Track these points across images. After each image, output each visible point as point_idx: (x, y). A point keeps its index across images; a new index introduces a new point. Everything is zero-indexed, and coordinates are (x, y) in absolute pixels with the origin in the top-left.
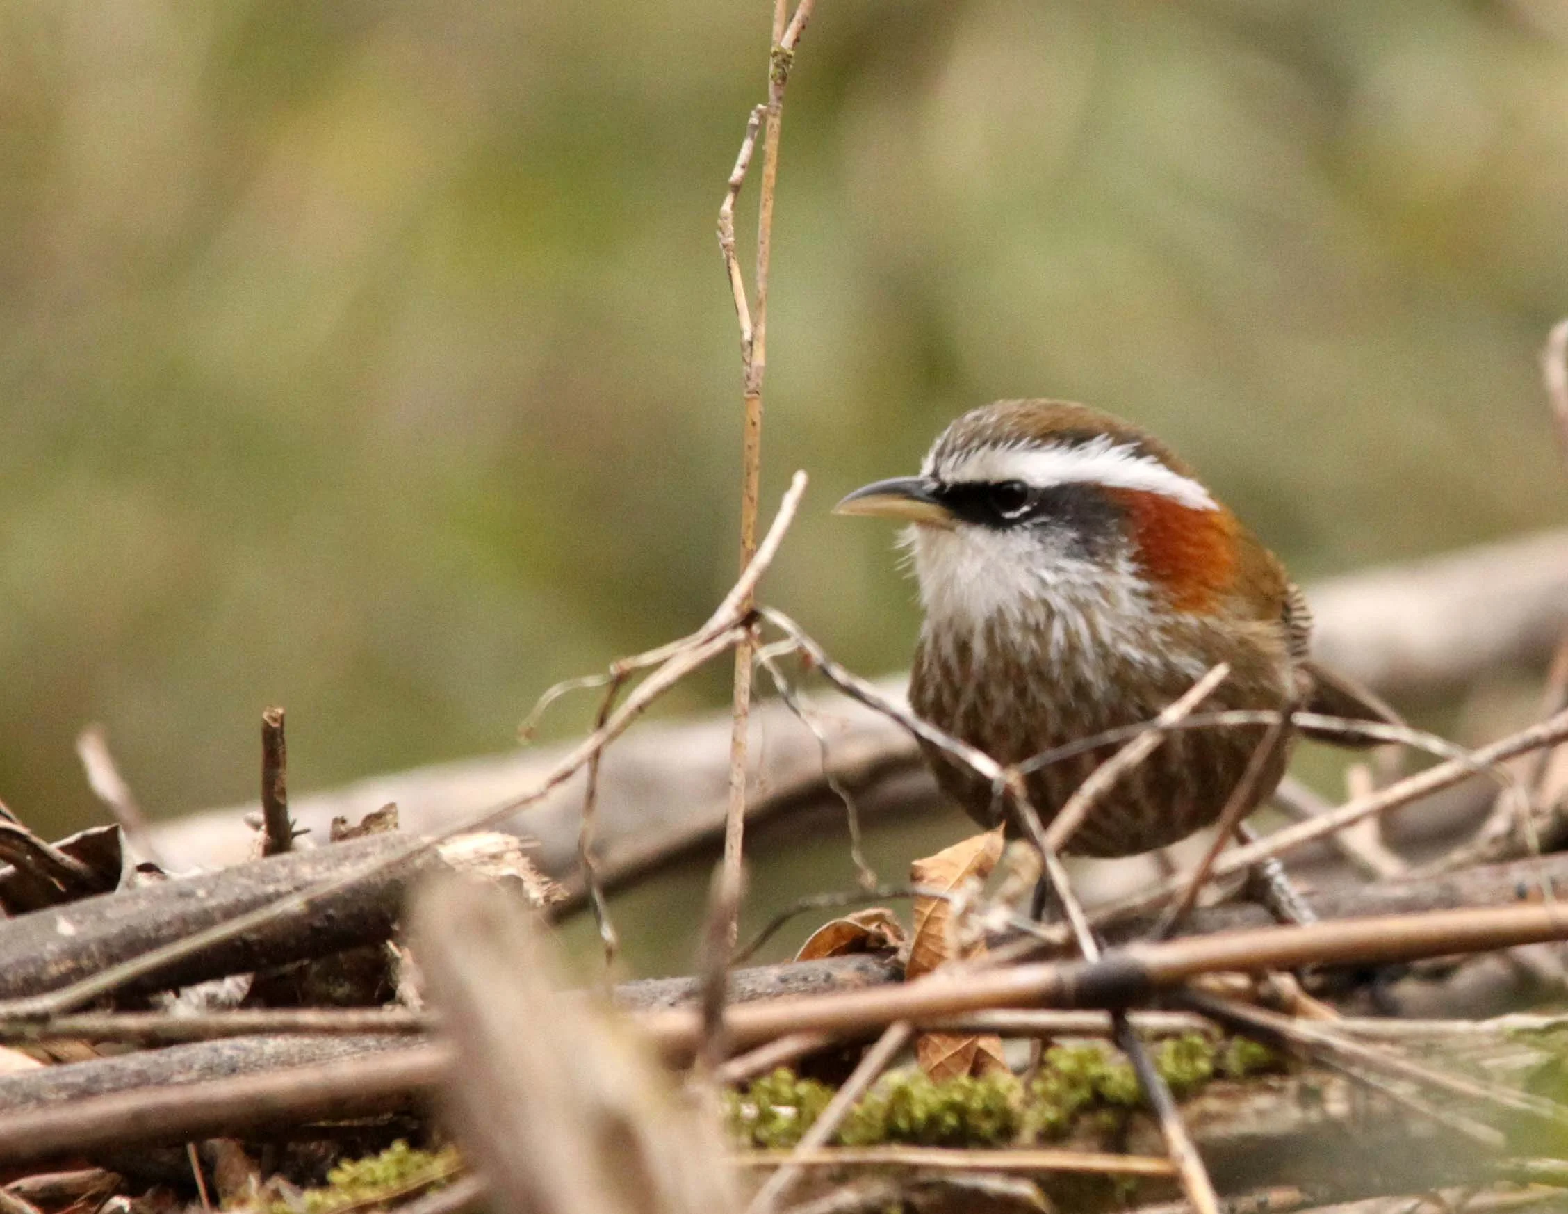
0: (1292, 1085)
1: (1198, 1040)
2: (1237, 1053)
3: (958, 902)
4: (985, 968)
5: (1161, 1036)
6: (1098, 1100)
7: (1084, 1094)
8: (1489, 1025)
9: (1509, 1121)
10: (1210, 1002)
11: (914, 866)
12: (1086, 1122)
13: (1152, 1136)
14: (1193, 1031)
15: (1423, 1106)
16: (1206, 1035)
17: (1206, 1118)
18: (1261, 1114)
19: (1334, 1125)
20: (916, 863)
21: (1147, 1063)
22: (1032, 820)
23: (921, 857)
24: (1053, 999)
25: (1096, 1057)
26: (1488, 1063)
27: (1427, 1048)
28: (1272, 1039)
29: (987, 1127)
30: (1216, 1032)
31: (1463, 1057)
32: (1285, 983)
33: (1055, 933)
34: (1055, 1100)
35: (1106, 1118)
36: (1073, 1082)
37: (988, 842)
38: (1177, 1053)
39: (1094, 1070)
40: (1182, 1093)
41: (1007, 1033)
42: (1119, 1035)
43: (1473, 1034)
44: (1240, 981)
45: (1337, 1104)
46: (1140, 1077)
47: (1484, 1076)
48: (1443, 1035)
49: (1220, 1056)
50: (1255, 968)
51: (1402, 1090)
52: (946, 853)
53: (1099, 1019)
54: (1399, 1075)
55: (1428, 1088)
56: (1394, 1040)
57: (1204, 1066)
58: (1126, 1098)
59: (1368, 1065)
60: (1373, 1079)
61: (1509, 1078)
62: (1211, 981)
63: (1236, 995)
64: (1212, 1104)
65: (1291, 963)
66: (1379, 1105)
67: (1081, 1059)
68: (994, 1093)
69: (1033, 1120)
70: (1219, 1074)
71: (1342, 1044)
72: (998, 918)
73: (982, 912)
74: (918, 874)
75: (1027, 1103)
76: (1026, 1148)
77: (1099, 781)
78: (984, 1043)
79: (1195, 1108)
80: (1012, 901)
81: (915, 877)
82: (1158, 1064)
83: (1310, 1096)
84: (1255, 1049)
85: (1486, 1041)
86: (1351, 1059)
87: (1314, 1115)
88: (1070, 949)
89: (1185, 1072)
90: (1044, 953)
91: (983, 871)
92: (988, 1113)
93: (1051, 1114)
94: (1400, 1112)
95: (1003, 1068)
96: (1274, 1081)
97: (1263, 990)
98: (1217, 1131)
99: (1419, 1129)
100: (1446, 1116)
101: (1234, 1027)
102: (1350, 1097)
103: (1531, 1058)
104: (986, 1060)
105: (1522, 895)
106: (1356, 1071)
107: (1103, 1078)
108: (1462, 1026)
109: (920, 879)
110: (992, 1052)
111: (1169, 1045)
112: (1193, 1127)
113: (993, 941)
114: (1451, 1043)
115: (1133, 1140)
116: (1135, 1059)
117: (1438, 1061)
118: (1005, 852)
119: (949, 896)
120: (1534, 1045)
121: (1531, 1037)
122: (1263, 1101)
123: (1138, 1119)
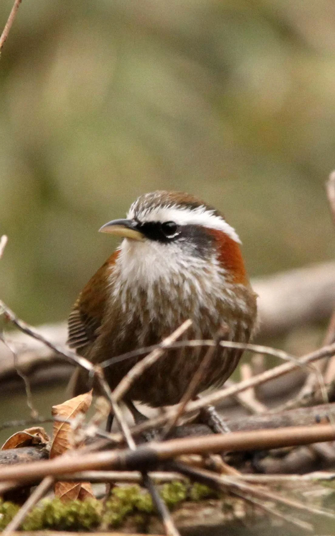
0: (220, 504)
1: (179, 484)
2: (196, 490)
3: (74, 423)
4: (85, 453)
5: (163, 482)
6: (135, 510)
7: (129, 508)
8: (306, 477)
9: (315, 519)
10: (183, 467)
11: (53, 408)
12: (130, 520)
13: (158, 526)
14: (176, 480)
15: (278, 513)
16: (182, 482)
17: (183, 518)
18: (206, 516)
19: (238, 521)
20: (54, 407)
21: (157, 494)
22: (106, 388)
23: (56, 404)
24: (116, 466)
25: (134, 492)
26: (306, 494)
27: (279, 487)
28: (212, 484)
29: (87, 522)
30: (187, 480)
31: (295, 491)
32: (217, 459)
33: (116, 437)
34: (117, 511)
35: (139, 518)
36: (124, 502)
37: (85, 398)
38: (170, 490)
39: (133, 497)
40: (172, 507)
41: (94, 481)
42: (144, 483)
43: (300, 481)
44: (197, 458)
45: (239, 513)
46: (154, 500)
47: (304, 500)
48: (286, 481)
49: (188, 491)
50: (204, 452)
51: (268, 506)
52: (67, 403)
53: (136, 475)
54: (267, 499)
55: (280, 505)
56: (264, 484)
57: (181, 495)
58: (147, 509)
59: (253, 494)
60: (255, 501)
61: (315, 500)
62: (185, 459)
63: (195, 464)
64: (185, 512)
65: (218, 450)
66: (258, 512)
67: (127, 492)
68: (90, 507)
69: (107, 519)
70: (188, 499)
71: (242, 486)
72: (91, 431)
73: (85, 428)
74: (55, 412)
75: (104, 512)
76: (104, 531)
77: (136, 371)
78: (84, 486)
79: (178, 513)
80: (97, 423)
81: (54, 413)
82: (162, 495)
83: (229, 509)
84: (204, 488)
85: (305, 484)
86: (246, 492)
87: (230, 517)
88: (123, 444)
89: (173, 498)
90: (111, 446)
91: (83, 410)
92: (87, 516)
93: (115, 517)
94: (267, 515)
95: (92, 496)
96: (212, 502)
97: (208, 462)
98: (188, 524)
99: (276, 523)
100: (288, 518)
101: (195, 478)
102: (245, 508)
103: (325, 491)
104: (85, 493)
105: (318, 421)
106: (248, 497)
107: (138, 501)
108: (294, 478)
109: (56, 414)
110: (87, 489)
111: (166, 486)
112: (177, 522)
113: (88, 441)
114: (290, 485)
115: (150, 527)
116: (151, 492)
117: (283, 493)
118: (93, 402)
119: (69, 421)
120: (326, 486)
121: (325, 483)
122: (208, 511)
123: (153, 519)
